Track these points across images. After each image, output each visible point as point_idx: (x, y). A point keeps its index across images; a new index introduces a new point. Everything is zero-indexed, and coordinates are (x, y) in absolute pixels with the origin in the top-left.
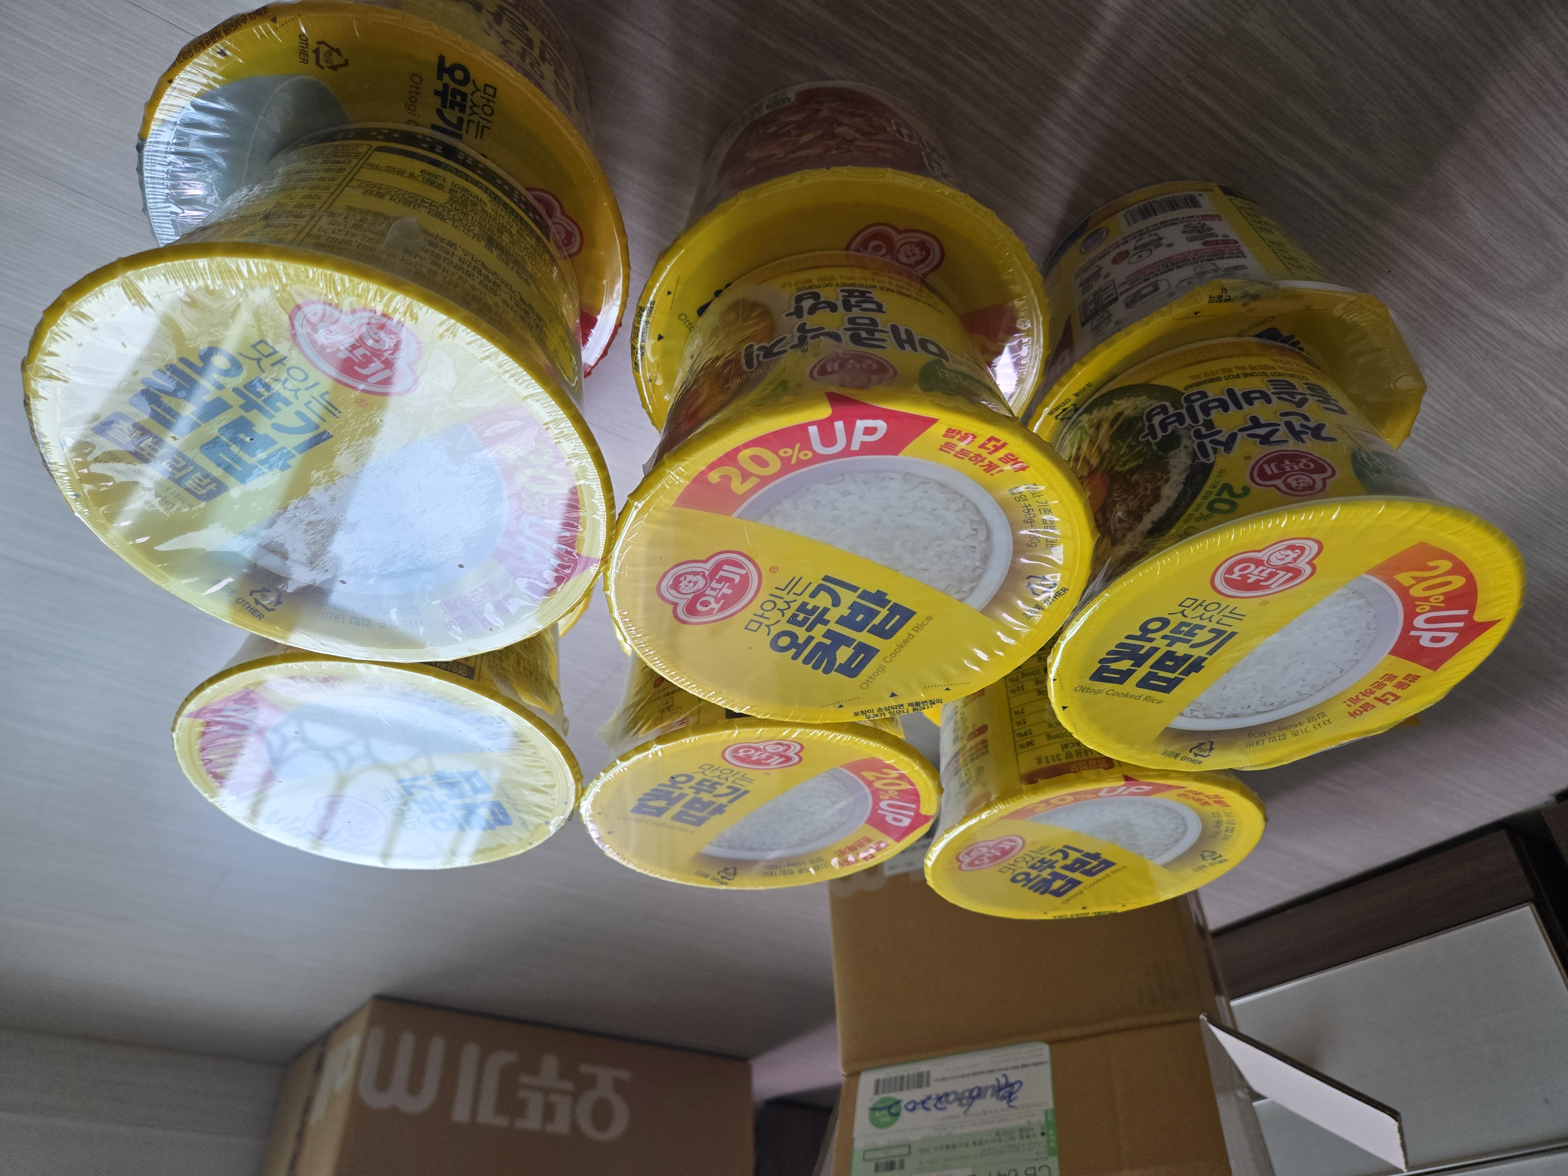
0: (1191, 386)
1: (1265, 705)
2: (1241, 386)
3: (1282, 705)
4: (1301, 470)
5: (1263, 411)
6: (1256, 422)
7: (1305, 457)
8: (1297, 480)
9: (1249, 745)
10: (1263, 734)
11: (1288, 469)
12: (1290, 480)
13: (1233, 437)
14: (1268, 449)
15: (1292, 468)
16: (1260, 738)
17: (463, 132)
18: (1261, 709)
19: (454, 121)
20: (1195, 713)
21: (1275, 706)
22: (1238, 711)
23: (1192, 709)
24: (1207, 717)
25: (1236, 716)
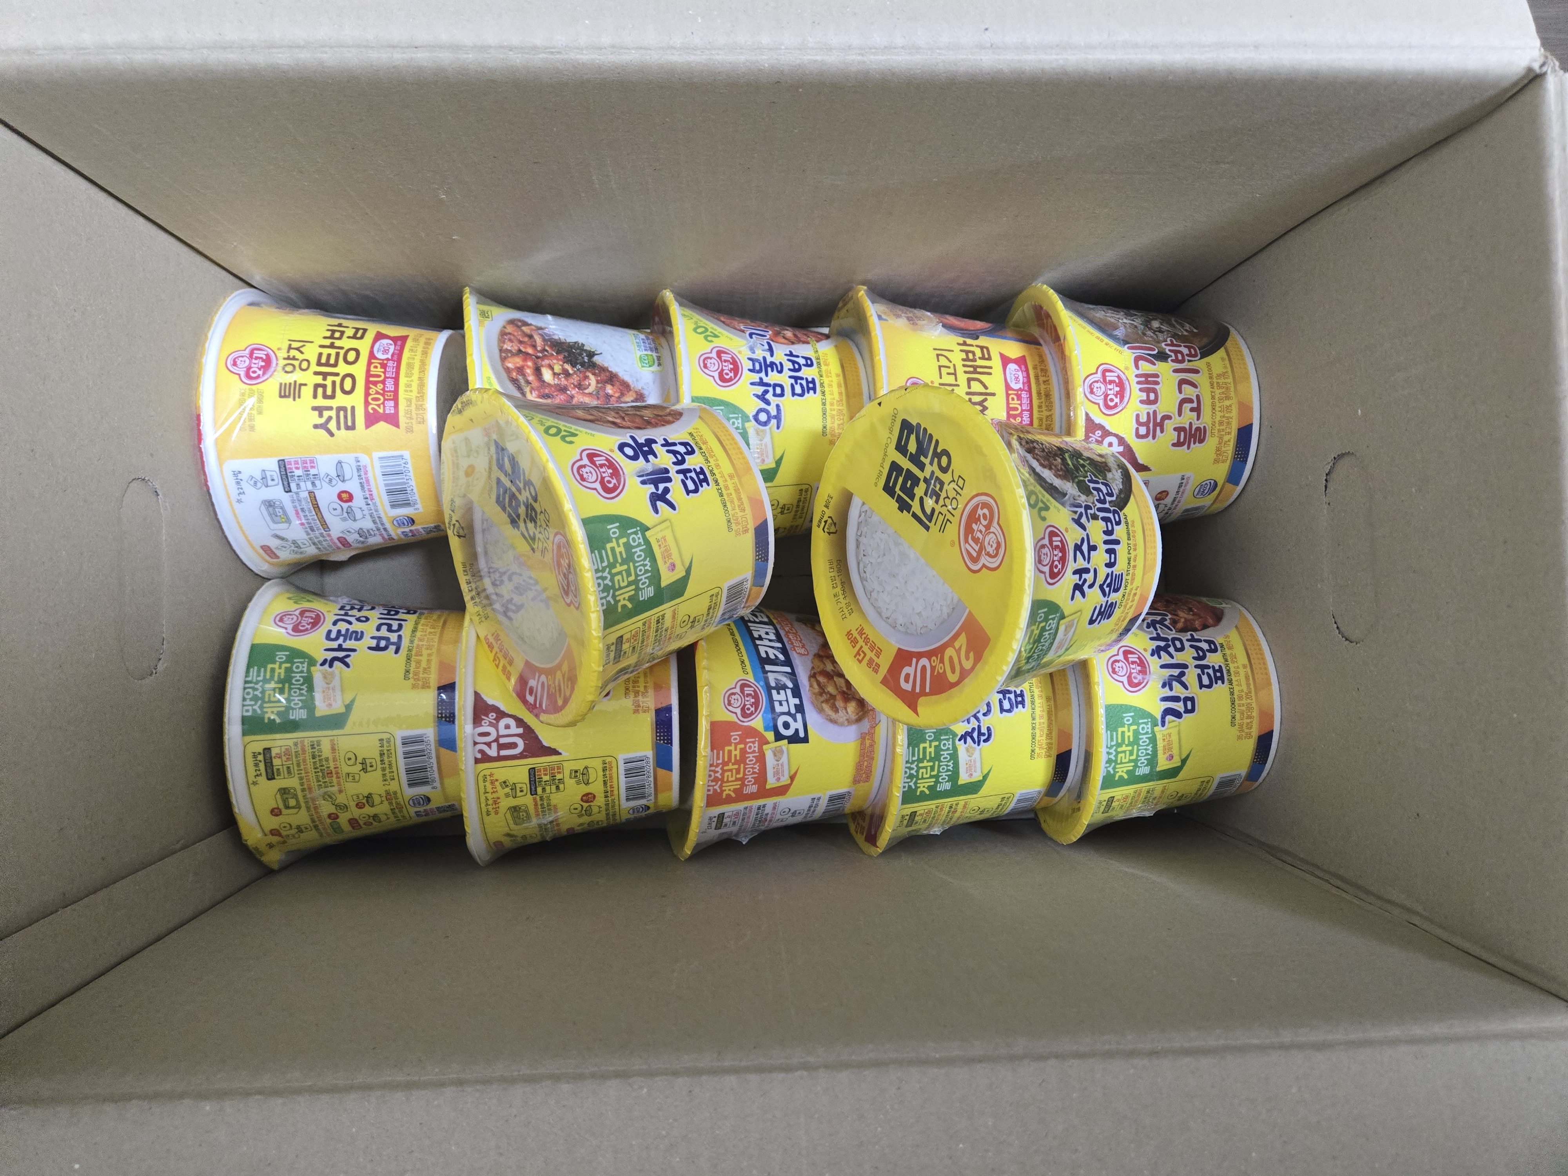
0: (1126, 519)
1: (865, 567)
2: (1121, 550)
3: (862, 579)
4: (1053, 561)
5: (1099, 558)
6: (1093, 548)
7: (1062, 569)
8: (1047, 554)
9: (832, 561)
10: (840, 571)
12: (1046, 549)
13: (1083, 528)
14: (1071, 547)
15: (1056, 556)
16: (837, 570)
18: (861, 565)
20: (863, 514)
21: (863, 575)
22: (862, 547)
23: (866, 511)
24: (859, 524)
25: (858, 547)
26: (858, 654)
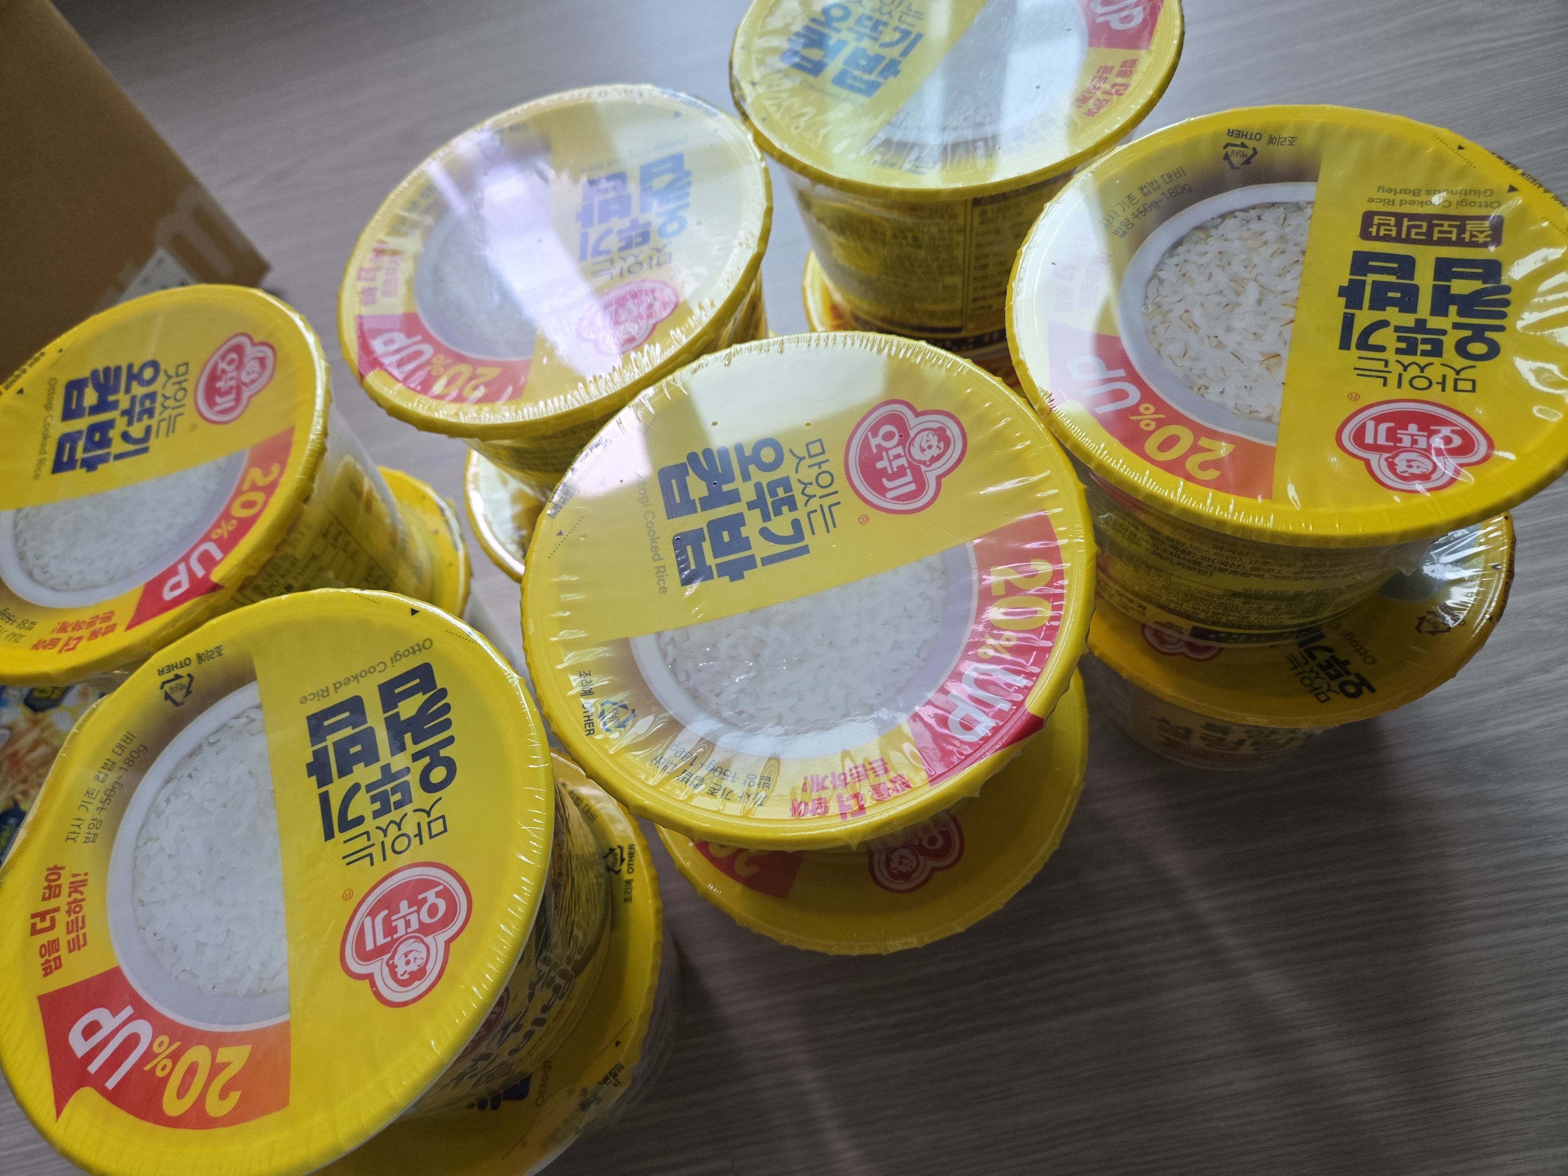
20: (244, 720)
21: (161, 802)
22: (198, 761)
26: (42, 915)
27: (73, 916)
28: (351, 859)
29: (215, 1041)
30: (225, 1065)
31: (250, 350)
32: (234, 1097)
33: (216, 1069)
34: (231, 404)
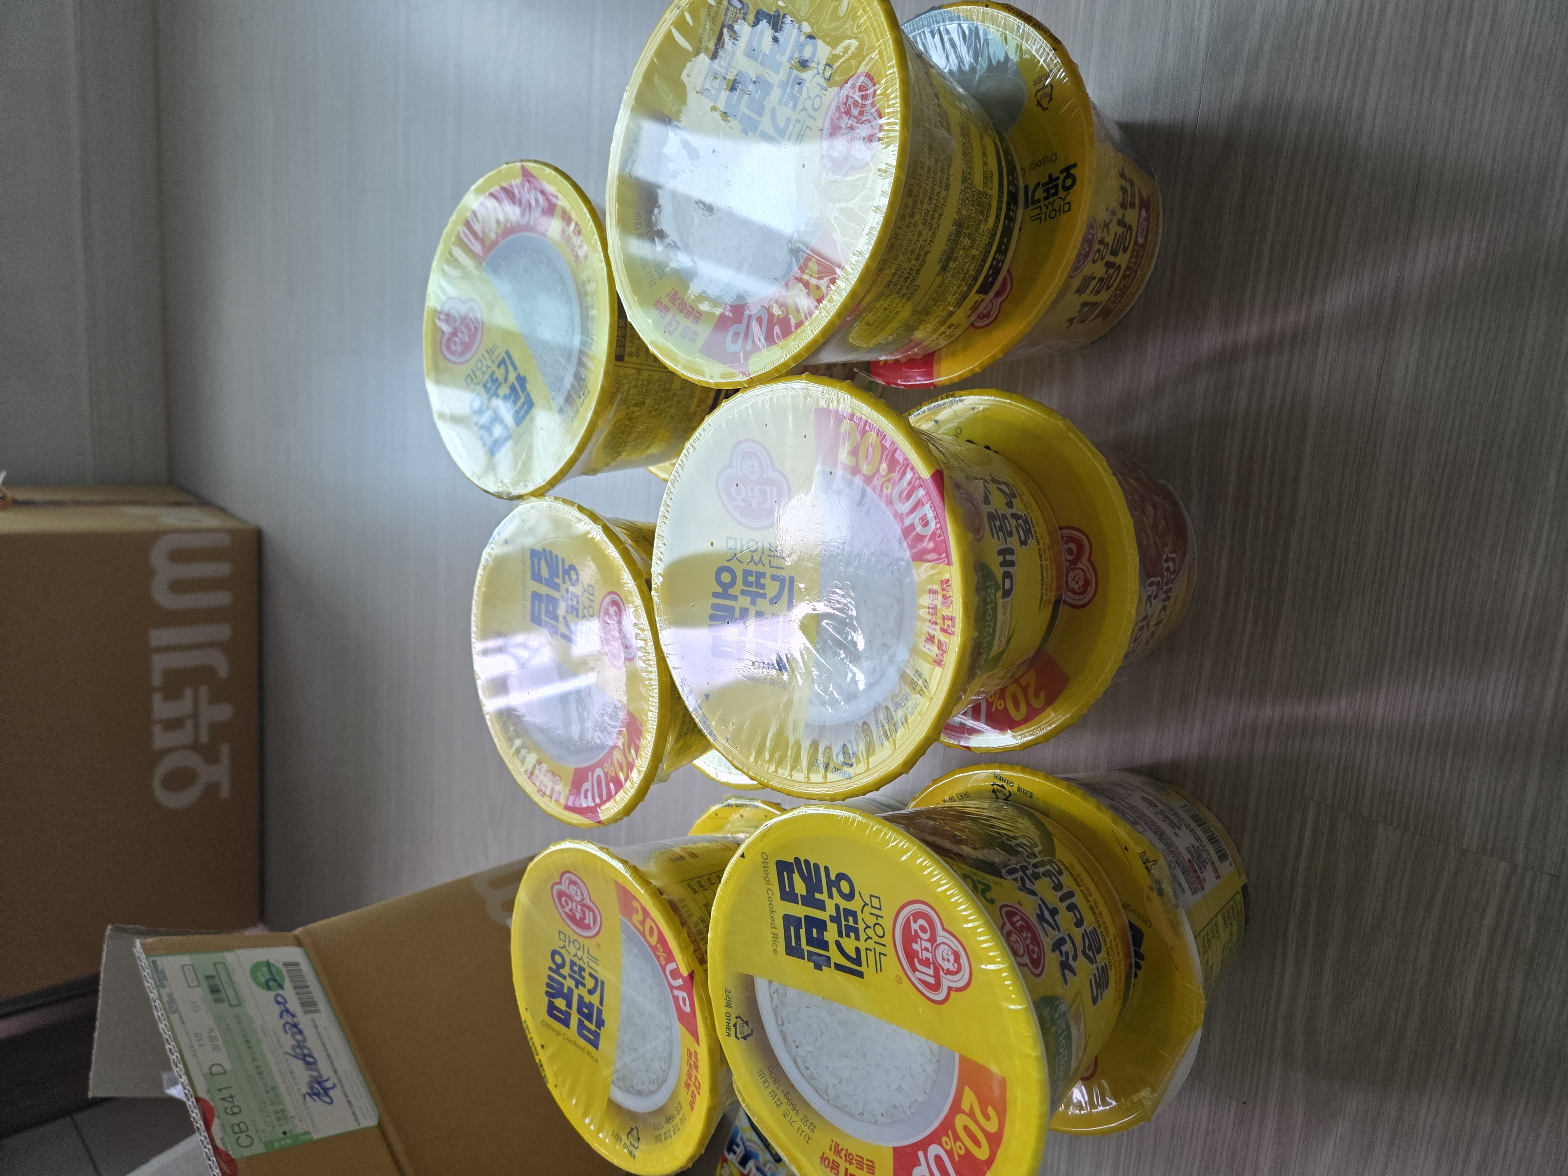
0: (1063, 864)
1: (804, 1062)
2: (1078, 899)
3: (809, 1079)
4: (1028, 946)
5: (1065, 918)
6: (1054, 912)
7: (1039, 949)
8: (1017, 941)
9: (761, 1074)
10: (776, 1081)
11: (1024, 935)
12: (1014, 935)
13: (1033, 893)
14: (1034, 920)
15: (1026, 938)
16: (771, 1081)
17: (1031, 207)
18: (799, 1061)
19: (1036, 198)
20: (775, 996)
21: (807, 1073)
22: (790, 1038)
23: (777, 990)
24: (775, 1011)
25: (785, 1040)
27: (854, 1161)
28: (879, 968)
29: (956, 1108)
30: (972, 1108)
31: (563, 887)
32: (991, 1111)
33: (971, 1115)
34: (591, 914)
